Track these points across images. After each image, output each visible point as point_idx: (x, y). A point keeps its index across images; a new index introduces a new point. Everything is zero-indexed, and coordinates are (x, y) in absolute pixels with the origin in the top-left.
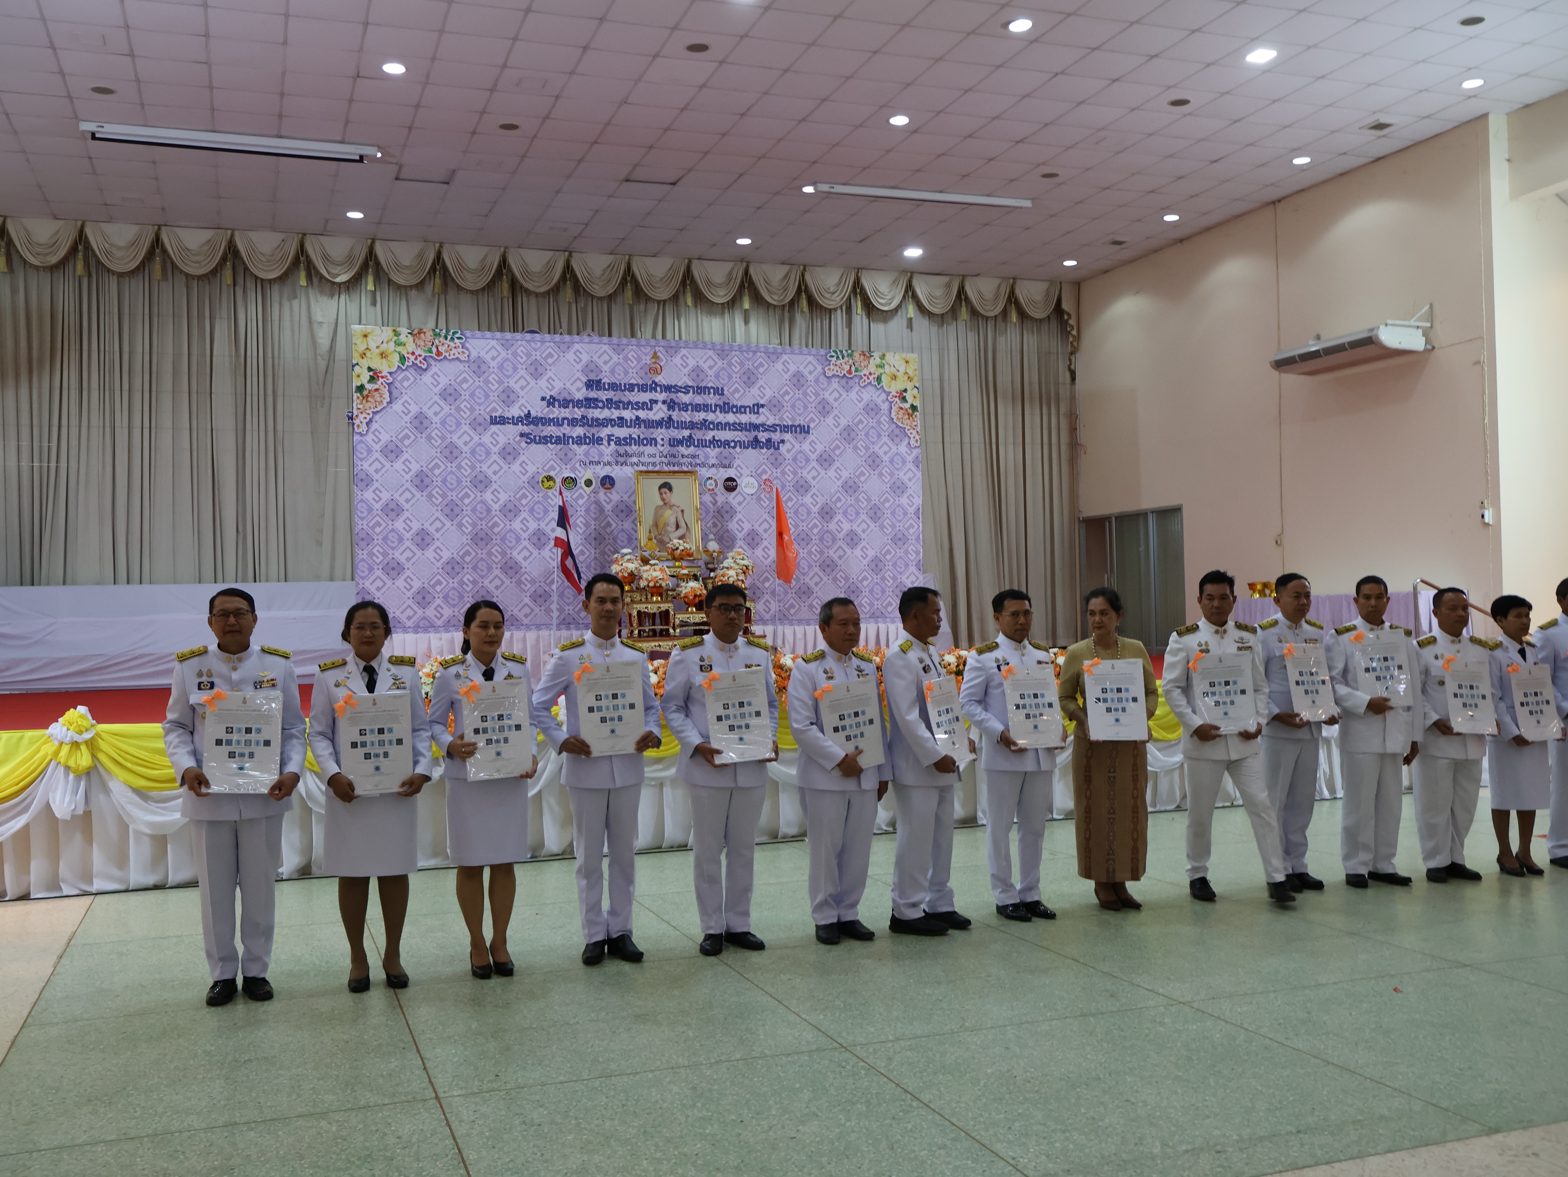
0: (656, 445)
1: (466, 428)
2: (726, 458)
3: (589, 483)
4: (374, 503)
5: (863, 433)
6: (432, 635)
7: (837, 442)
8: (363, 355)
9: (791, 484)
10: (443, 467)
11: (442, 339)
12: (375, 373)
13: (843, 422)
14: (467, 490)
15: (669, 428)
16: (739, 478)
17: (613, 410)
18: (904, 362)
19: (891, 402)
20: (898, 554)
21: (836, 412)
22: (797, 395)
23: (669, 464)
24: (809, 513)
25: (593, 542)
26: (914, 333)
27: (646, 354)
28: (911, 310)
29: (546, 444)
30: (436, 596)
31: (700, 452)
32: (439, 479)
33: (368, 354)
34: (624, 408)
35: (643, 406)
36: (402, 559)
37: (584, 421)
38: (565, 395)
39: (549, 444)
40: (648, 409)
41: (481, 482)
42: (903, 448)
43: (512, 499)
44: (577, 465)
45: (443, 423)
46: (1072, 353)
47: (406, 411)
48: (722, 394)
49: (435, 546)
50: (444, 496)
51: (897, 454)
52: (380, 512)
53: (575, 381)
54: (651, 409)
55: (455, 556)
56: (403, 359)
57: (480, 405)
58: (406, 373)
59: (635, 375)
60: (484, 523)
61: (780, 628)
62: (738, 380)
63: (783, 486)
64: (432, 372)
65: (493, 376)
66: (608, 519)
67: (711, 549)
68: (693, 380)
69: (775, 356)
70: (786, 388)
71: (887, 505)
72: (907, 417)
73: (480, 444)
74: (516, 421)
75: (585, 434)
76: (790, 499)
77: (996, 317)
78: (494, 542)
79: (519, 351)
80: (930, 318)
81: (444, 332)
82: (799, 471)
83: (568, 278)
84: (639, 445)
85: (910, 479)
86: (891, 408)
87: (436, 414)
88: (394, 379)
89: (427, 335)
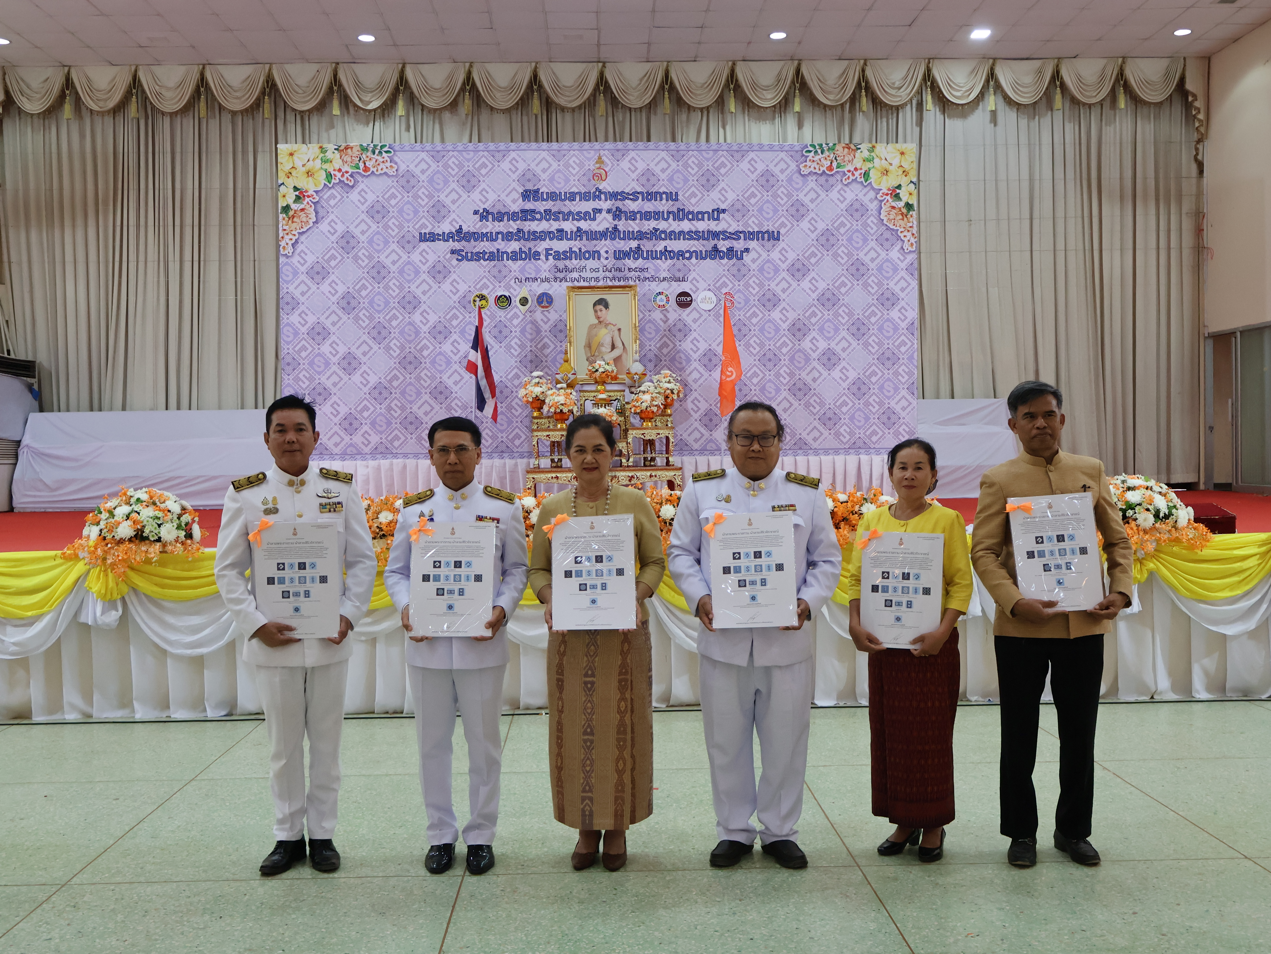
0: (599, 259)
1: (394, 246)
2: (679, 270)
4: (300, 327)
5: (845, 238)
6: (359, 463)
7: (813, 249)
8: (289, 174)
9: (757, 298)
10: (370, 288)
11: (369, 154)
12: (301, 193)
13: (821, 226)
14: (394, 311)
15: (614, 239)
16: (694, 292)
17: (551, 221)
18: (898, 154)
19: (881, 201)
20: (886, 376)
21: (812, 215)
22: (765, 198)
23: (614, 278)
24: (777, 330)
25: (529, 365)
26: (998, 128)
27: (589, 159)
28: (992, 101)
29: (478, 260)
30: (363, 422)
31: (649, 264)
32: (366, 301)
33: (294, 172)
34: (564, 220)
35: (585, 216)
36: (329, 384)
37: (519, 235)
38: (499, 207)
39: (482, 261)
40: (591, 219)
41: (409, 302)
42: (895, 254)
43: (442, 320)
44: (512, 282)
45: (371, 241)
46: (1199, 141)
47: (332, 231)
48: (677, 200)
49: (362, 371)
50: (371, 318)
51: (887, 260)
52: (306, 336)
53: (510, 192)
54: (594, 219)
55: (383, 380)
56: (329, 176)
57: (408, 221)
58: (332, 191)
59: (577, 183)
60: (412, 346)
62: (695, 183)
63: (747, 301)
64: (359, 189)
65: (423, 190)
66: (546, 340)
67: (633, 371)
68: (643, 185)
69: (740, 154)
70: (753, 189)
71: (873, 320)
72: (901, 217)
73: (409, 263)
74: (447, 237)
75: (520, 249)
76: (755, 315)
77: (1101, 103)
78: (423, 365)
79: (450, 163)
80: (1018, 109)
81: (372, 145)
82: (766, 283)
83: (602, 88)
84: (580, 259)
85: (903, 290)
86: (881, 208)
87: (363, 233)
88: (321, 197)
89: (355, 149)
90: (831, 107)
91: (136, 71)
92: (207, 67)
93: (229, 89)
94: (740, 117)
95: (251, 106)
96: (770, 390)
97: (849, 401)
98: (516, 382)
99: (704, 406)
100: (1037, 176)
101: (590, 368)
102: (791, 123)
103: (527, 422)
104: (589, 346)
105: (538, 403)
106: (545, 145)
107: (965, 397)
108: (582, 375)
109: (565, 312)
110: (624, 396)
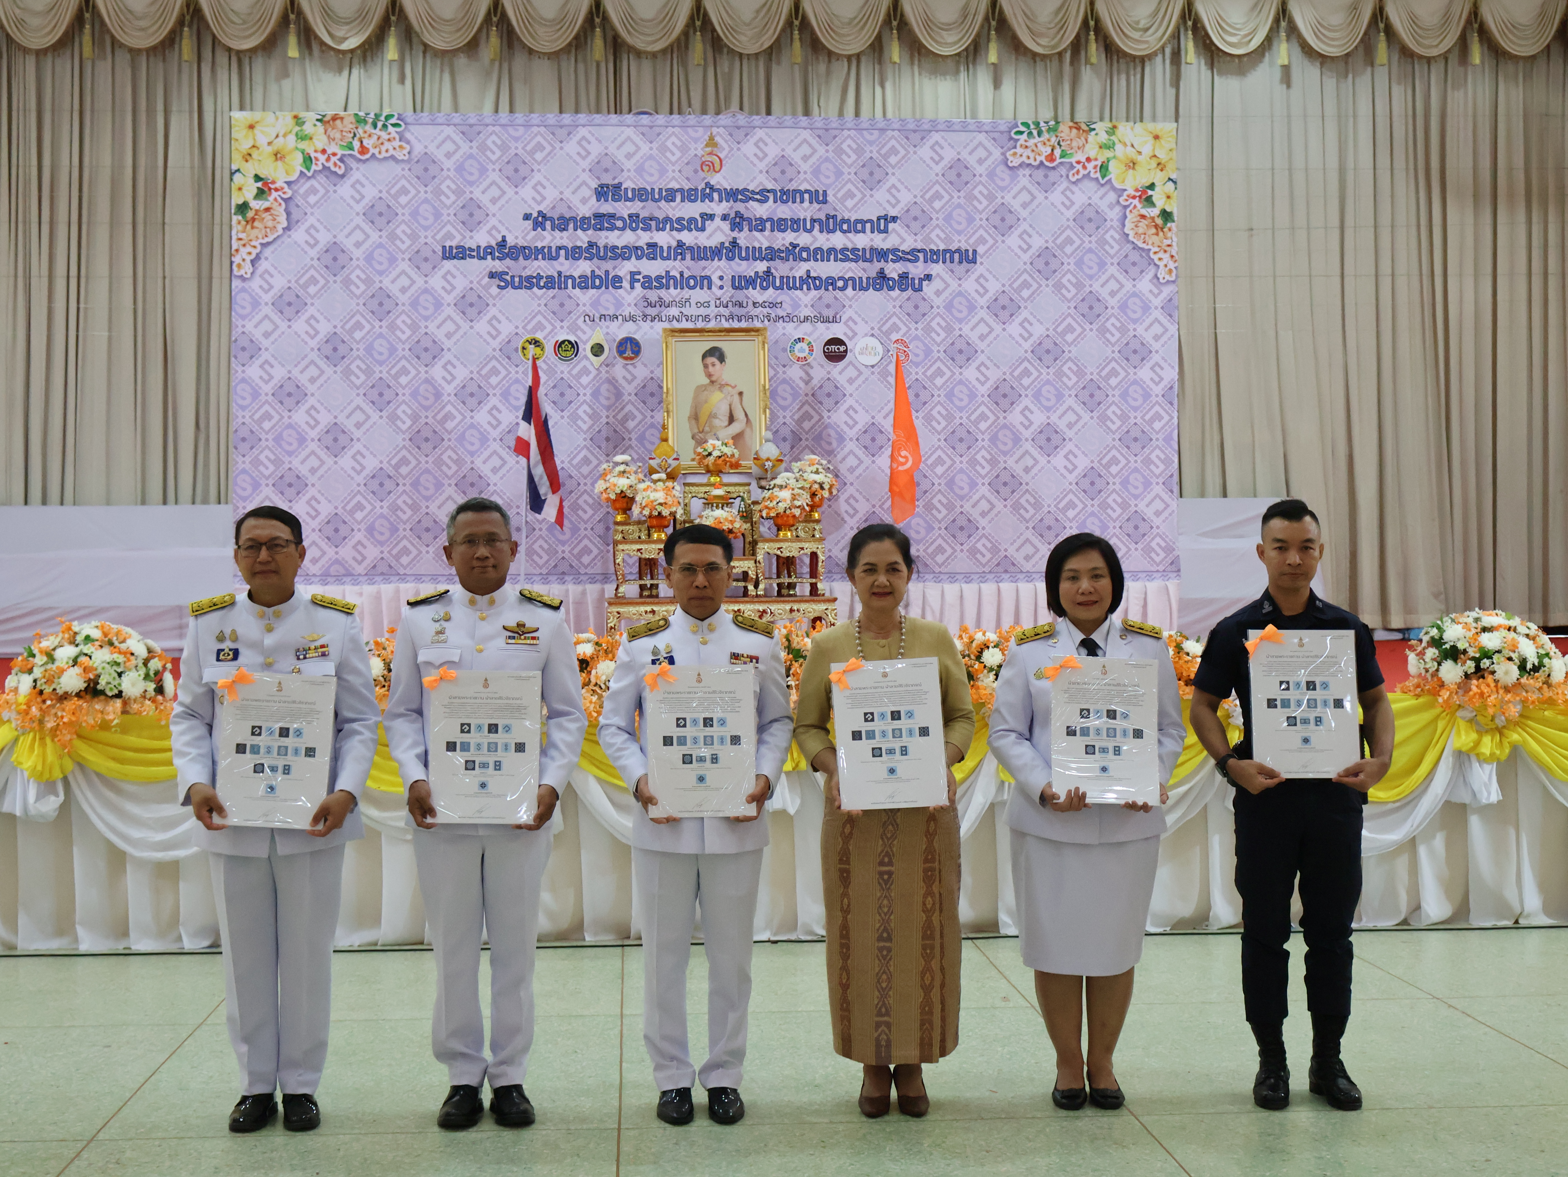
0: (710, 288)
1: (404, 266)
2: (828, 306)
3: (598, 350)
4: (261, 384)
5: (1072, 261)
7: (1025, 276)
8: (247, 157)
9: (942, 348)
10: (368, 327)
11: (369, 128)
12: (266, 184)
13: (1037, 243)
14: (403, 362)
15: (732, 258)
16: (851, 339)
17: (639, 232)
18: (1150, 139)
19: (1125, 207)
20: (1132, 465)
21: (1024, 226)
22: (955, 200)
23: (731, 317)
24: (972, 396)
25: (604, 444)
26: (1292, 91)
27: (696, 140)
28: (1283, 52)
29: (530, 288)
30: (356, 527)
31: (784, 296)
32: (362, 346)
33: (255, 154)
34: (658, 229)
35: (690, 224)
36: (304, 470)
37: (592, 251)
38: (562, 210)
39: (535, 289)
40: (698, 229)
41: (426, 350)
42: (1145, 285)
43: (475, 376)
44: (580, 321)
45: (369, 258)
47: (312, 242)
48: (825, 202)
49: (353, 451)
50: (368, 372)
51: (1134, 294)
52: (270, 398)
53: (579, 187)
54: (703, 229)
55: (385, 465)
56: (308, 160)
57: (426, 228)
58: (313, 182)
59: (677, 175)
60: (430, 414)
62: (853, 177)
63: (928, 352)
64: (353, 180)
65: (448, 182)
66: (629, 407)
67: (763, 455)
68: (775, 180)
69: (918, 136)
70: (937, 187)
71: (1113, 381)
72: (1154, 231)
73: (426, 291)
74: (484, 253)
75: (593, 271)
76: (939, 373)
77: (1445, 57)
78: (446, 443)
79: (489, 142)
80: (1322, 64)
81: (372, 115)
82: (957, 326)
83: (698, 23)
84: (682, 288)
85: (1157, 338)
86: (1125, 217)
87: (358, 245)
88: (295, 192)
89: (346, 121)
90: (1044, 57)
93: (129, 16)
94: (906, 70)
95: (162, 43)
96: (962, 484)
97: (1077, 501)
99: (863, 507)
100: (1350, 164)
101: (699, 450)
102: (983, 79)
103: (600, 529)
104: (695, 417)
105: (624, 501)
107: (1243, 494)
108: (687, 460)
109: (660, 366)
110: (749, 492)
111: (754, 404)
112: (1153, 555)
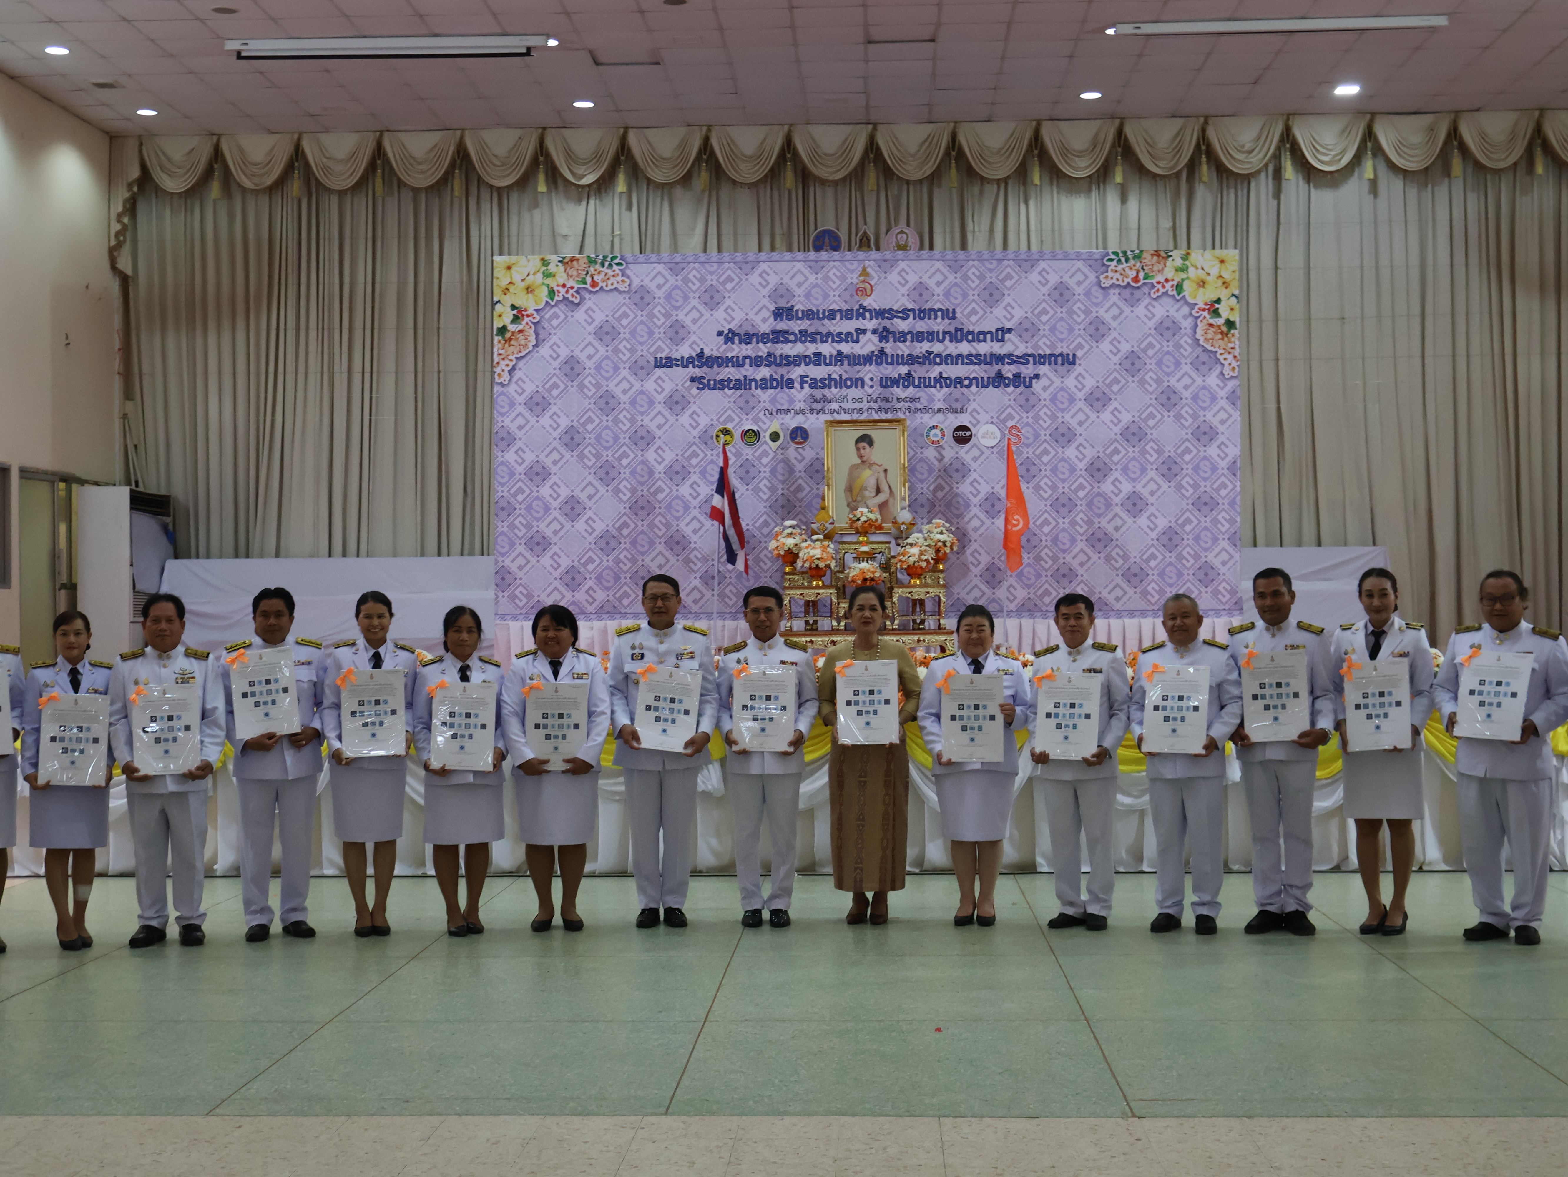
0: (863, 387)
1: (625, 373)
2: (957, 400)
3: (775, 437)
4: (516, 466)
5: (1154, 361)
7: (1115, 374)
8: (506, 291)
9: (1048, 433)
10: (597, 421)
11: (598, 266)
12: (520, 311)
13: (1125, 347)
14: (625, 448)
15: (880, 364)
16: (975, 426)
17: (807, 344)
18: (1217, 263)
19: (1197, 318)
20: (1203, 524)
21: (1114, 334)
22: (1059, 314)
23: (880, 410)
24: (1073, 470)
25: (780, 512)
26: (1379, 200)
27: (852, 271)
28: (1370, 167)
29: (722, 389)
30: (588, 576)
31: (921, 393)
32: (593, 436)
33: (512, 289)
34: (822, 342)
35: (847, 337)
36: (548, 532)
37: (770, 360)
38: (747, 328)
39: (726, 390)
40: (853, 341)
41: (642, 438)
42: (1213, 380)
43: (679, 458)
44: (761, 415)
45: (598, 367)
47: (555, 356)
48: (954, 318)
49: (586, 517)
50: (598, 456)
51: (1204, 388)
52: (523, 477)
53: (760, 310)
54: (857, 341)
55: (610, 528)
56: (552, 292)
57: (642, 344)
58: (555, 309)
59: (837, 298)
60: (645, 488)
61: (1027, 623)
62: (976, 298)
63: (1037, 436)
64: (586, 307)
65: (659, 308)
66: (800, 481)
67: (900, 520)
68: (914, 301)
69: (1029, 264)
70: (1044, 305)
71: (1187, 458)
72: (1220, 336)
73: (642, 392)
74: (686, 362)
75: (771, 376)
76: (1046, 452)
77: (1513, 168)
78: (657, 511)
79: (691, 276)
80: (1405, 178)
81: (601, 257)
82: (1060, 415)
83: (872, 156)
84: (841, 388)
85: (1223, 422)
86: (1196, 326)
87: (590, 357)
88: (542, 317)
89: (581, 262)
90: (1163, 177)
91: (299, 140)
92: (386, 134)
93: (412, 161)
94: (1046, 190)
95: (438, 182)
96: (1065, 541)
97: (1157, 554)
98: (765, 531)
99: (985, 559)
100: (1430, 262)
104: (849, 489)
105: (791, 556)
106: (800, 255)
107: (1336, 544)
108: (842, 523)
109: (823, 449)
110: (889, 549)
111: (896, 478)
112: (1220, 597)
